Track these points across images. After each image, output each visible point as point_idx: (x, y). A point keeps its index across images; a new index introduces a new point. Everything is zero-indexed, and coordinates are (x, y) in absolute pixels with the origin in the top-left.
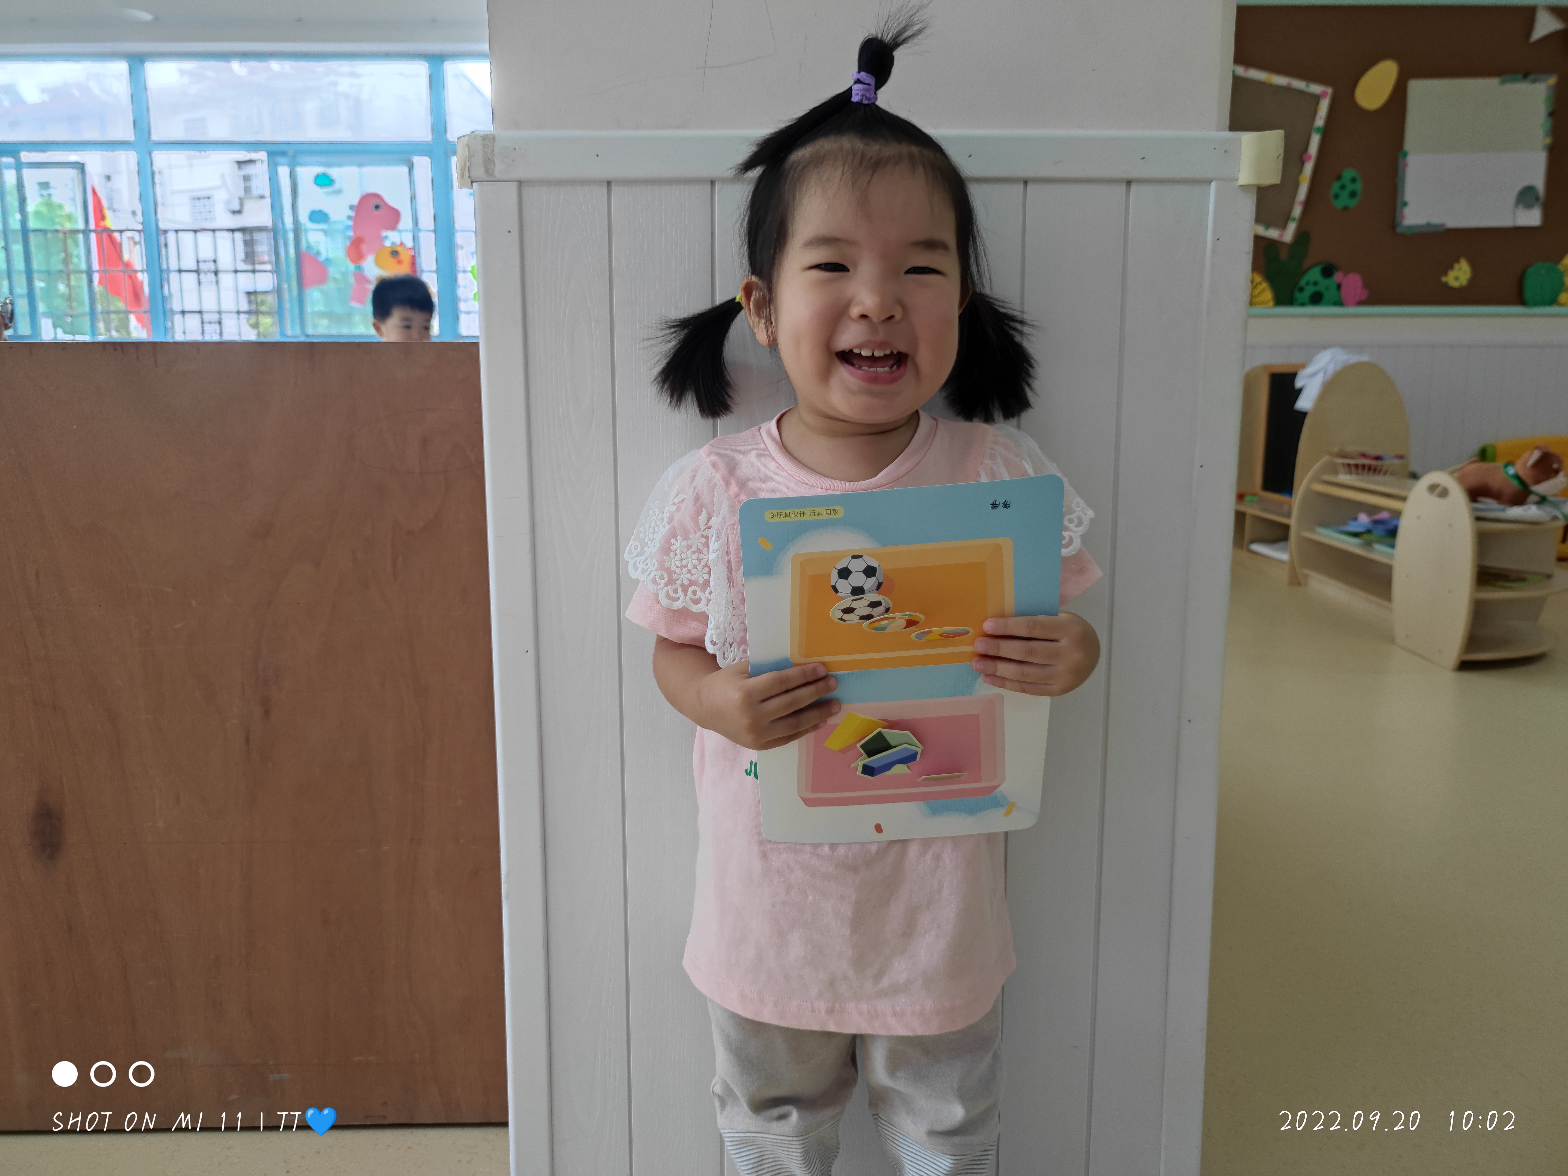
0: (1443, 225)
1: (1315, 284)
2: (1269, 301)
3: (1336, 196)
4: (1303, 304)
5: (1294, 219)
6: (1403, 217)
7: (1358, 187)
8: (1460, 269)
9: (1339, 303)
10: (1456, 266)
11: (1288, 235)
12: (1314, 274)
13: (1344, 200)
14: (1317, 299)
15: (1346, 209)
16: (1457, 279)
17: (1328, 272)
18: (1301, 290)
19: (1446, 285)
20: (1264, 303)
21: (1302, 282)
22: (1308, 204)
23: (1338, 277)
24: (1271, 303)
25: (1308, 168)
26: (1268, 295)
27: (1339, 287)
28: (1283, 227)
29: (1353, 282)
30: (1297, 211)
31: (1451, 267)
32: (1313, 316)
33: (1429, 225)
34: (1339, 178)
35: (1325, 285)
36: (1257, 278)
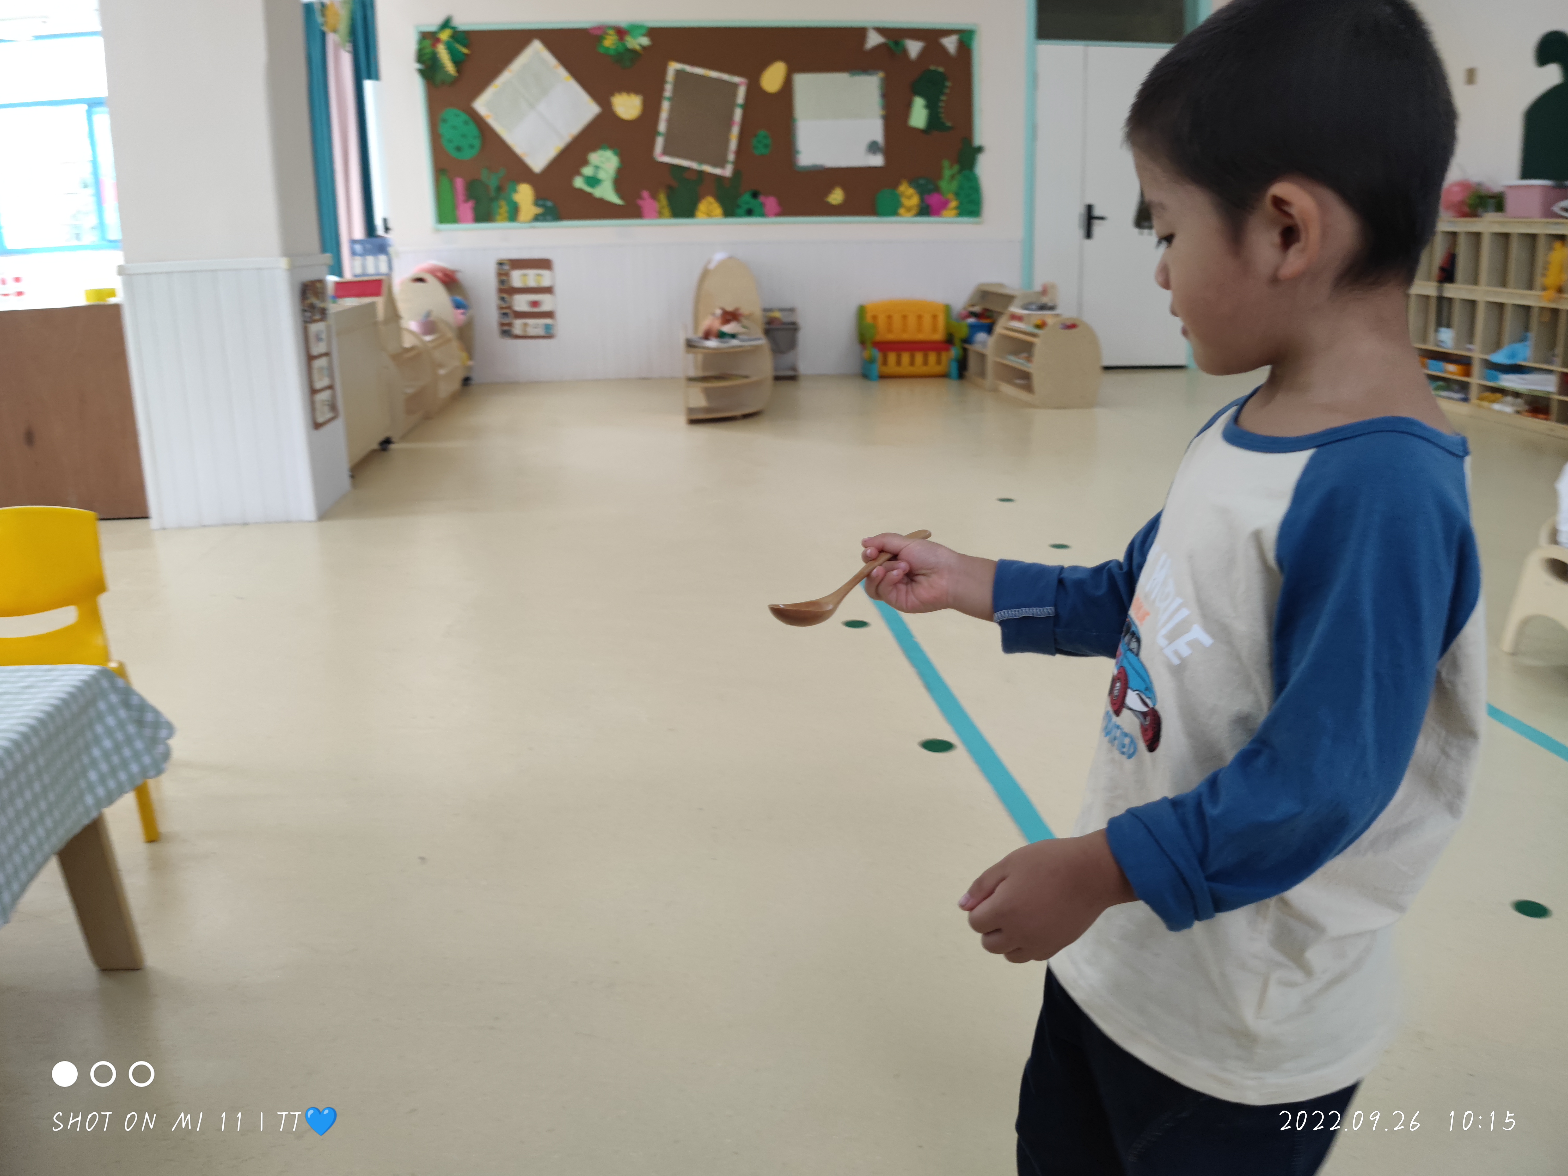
0: (824, 166)
1: (748, 203)
2: (720, 214)
3: (756, 148)
4: (741, 216)
5: (730, 162)
6: (798, 161)
7: (768, 141)
9: (763, 215)
10: (834, 192)
11: (728, 172)
12: (747, 197)
13: (760, 150)
14: (749, 213)
15: (762, 155)
16: (835, 199)
17: (755, 195)
18: (740, 207)
19: (829, 204)
20: (716, 216)
21: (740, 202)
22: (738, 153)
23: (761, 199)
24: (722, 216)
25: (735, 131)
26: (719, 211)
27: (763, 205)
28: (723, 167)
29: (771, 202)
30: (731, 157)
31: (831, 193)
32: (749, 224)
33: (814, 165)
34: (756, 135)
35: (754, 203)
36: (711, 199)
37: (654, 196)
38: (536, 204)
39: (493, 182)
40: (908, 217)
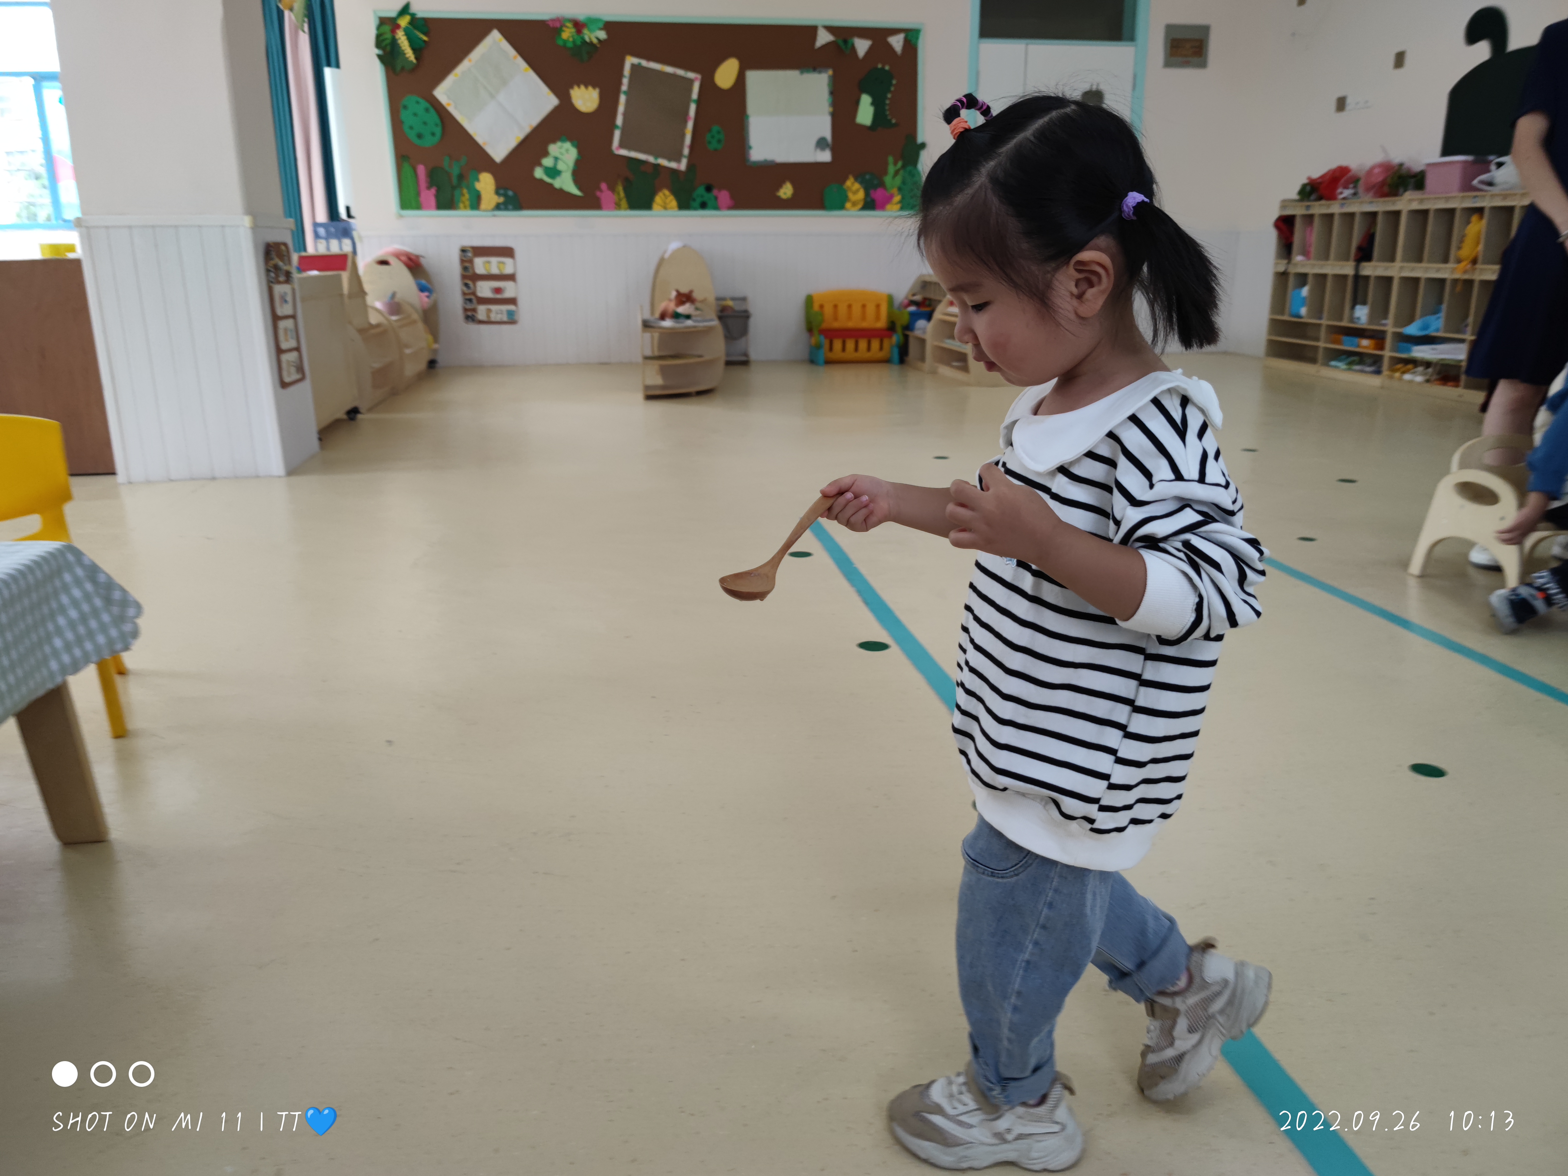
0: (774, 161)
1: (702, 196)
2: (675, 207)
3: (710, 143)
4: (695, 209)
5: (685, 157)
6: (750, 156)
7: (722, 137)
8: (786, 188)
9: (717, 208)
10: (784, 186)
11: (683, 166)
12: (701, 190)
13: (714, 145)
14: (703, 206)
15: (716, 150)
16: (785, 194)
17: (709, 189)
18: (694, 200)
19: (779, 198)
20: (672, 208)
21: (695, 195)
22: (692, 147)
23: (715, 192)
24: (677, 208)
25: (690, 125)
26: (674, 203)
27: (716, 198)
28: (678, 160)
29: (724, 196)
30: (686, 151)
31: (782, 187)
32: (702, 216)
33: (766, 161)
34: (710, 130)
35: (707, 197)
36: (667, 192)
37: (612, 188)
38: (497, 193)
39: (455, 171)
40: (854, 211)
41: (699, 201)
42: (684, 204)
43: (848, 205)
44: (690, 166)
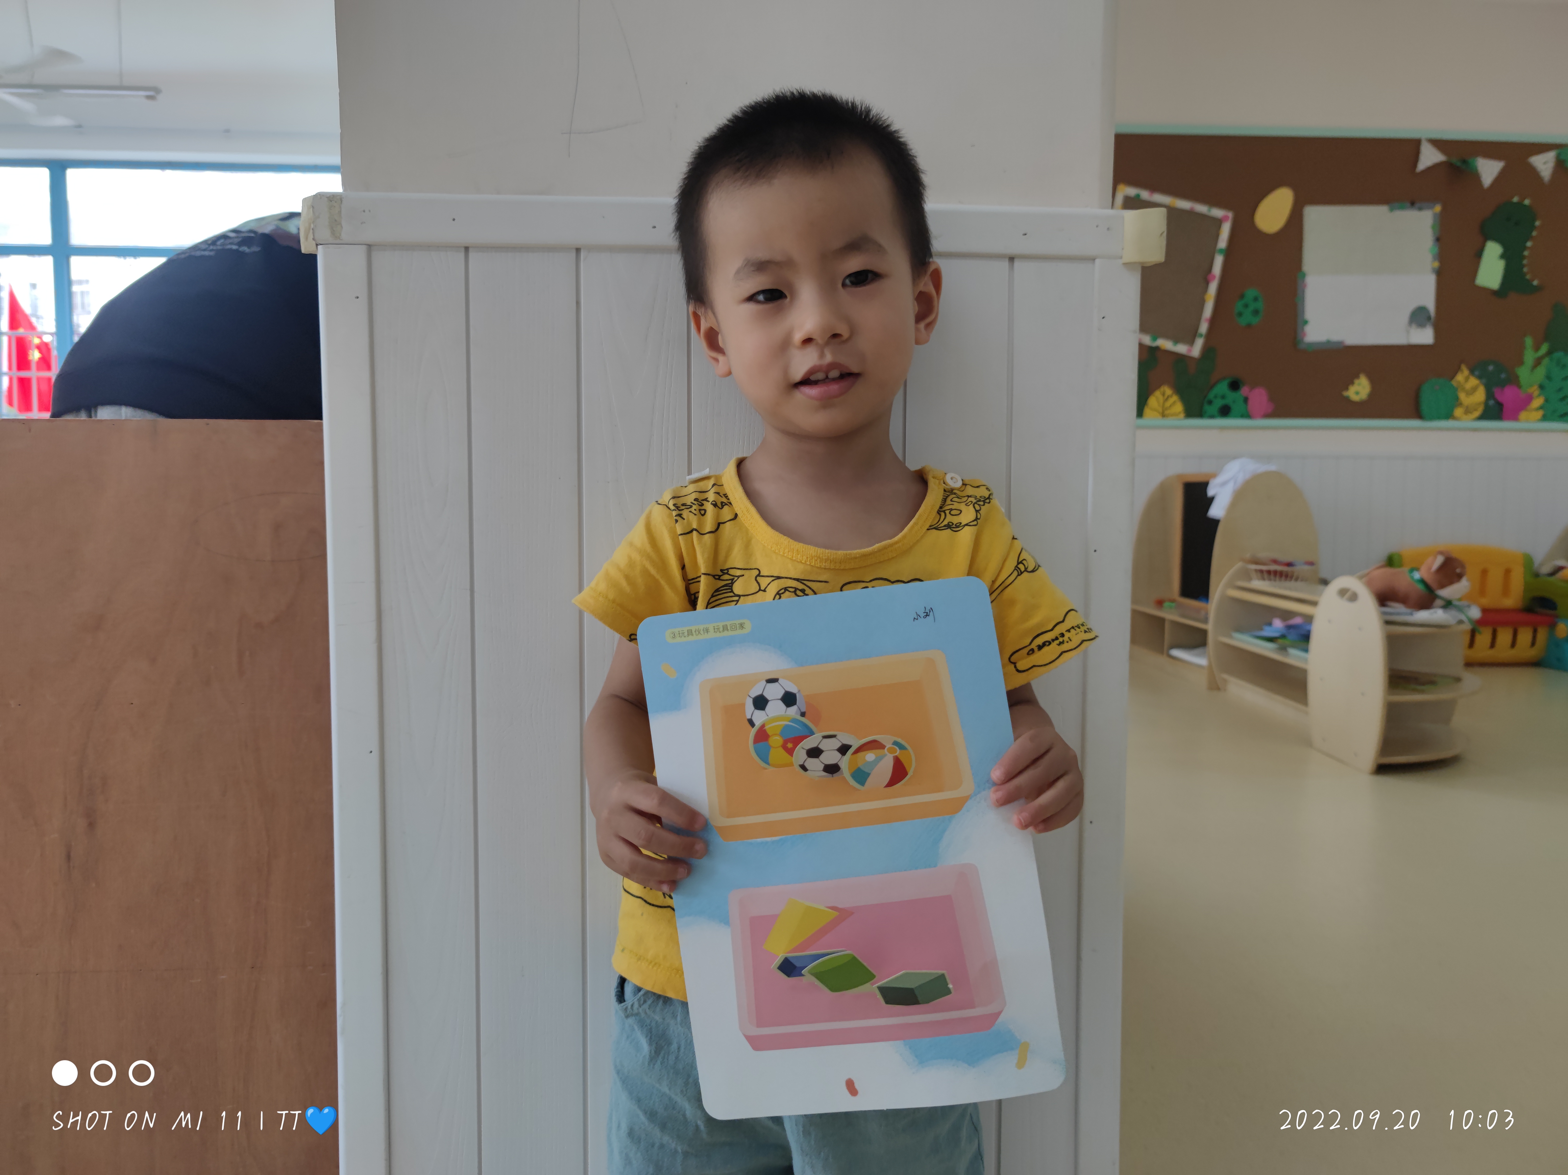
0: (1341, 343)
1: (1223, 397)
2: (1180, 413)
3: (1240, 314)
4: (1212, 417)
5: (1201, 335)
6: (1304, 335)
7: (1260, 305)
8: (1359, 384)
9: (1247, 415)
10: (1356, 381)
11: (1196, 350)
12: (1222, 387)
13: (1248, 318)
14: (1225, 411)
15: (1249, 326)
16: (1357, 393)
17: (1235, 386)
18: (1210, 402)
19: (1347, 399)
20: (1175, 414)
21: (1211, 396)
22: (1213, 321)
23: (1244, 390)
24: (1182, 415)
25: (1213, 288)
26: (1179, 407)
27: (1246, 400)
28: (1191, 342)
29: (1259, 396)
30: (1204, 328)
31: (1352, 383)
32: (1222, 428)
33: (1328, 342)
34: (1242, 296)
35: (1232, 397)
36: (1168, 391)
40: (1468, 422)
41: (1219, 403)
42: (1194, 410)
43: (1458, 412)
44: (1207, 350)
